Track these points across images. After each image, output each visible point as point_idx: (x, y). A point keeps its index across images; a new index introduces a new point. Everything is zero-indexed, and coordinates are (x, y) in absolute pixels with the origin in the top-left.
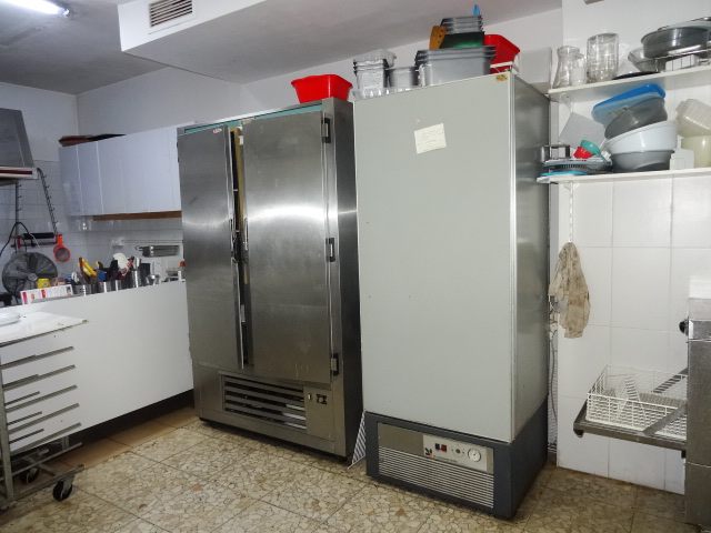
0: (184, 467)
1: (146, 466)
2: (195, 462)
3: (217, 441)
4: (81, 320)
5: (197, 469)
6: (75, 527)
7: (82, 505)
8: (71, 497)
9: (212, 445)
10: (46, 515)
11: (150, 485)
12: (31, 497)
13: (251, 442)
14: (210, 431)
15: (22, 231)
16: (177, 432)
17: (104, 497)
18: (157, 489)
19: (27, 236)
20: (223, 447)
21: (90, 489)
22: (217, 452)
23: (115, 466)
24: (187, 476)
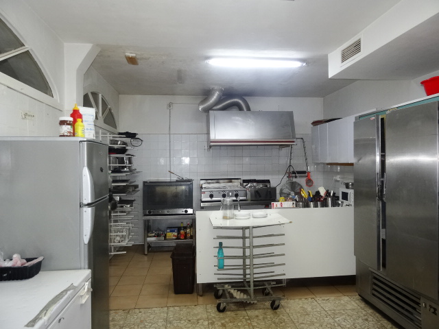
0: (337, 320)
1: (318, 310)
2: (345, 320)
3: (364, 313)
4: (289, 221)
5: (344, 323)
6: (273, 325)
7: (281, 316)
8: (279, 310)
9: (360, 314)
10: (265, 314)
11: (315, 321)
12: (263, 303)
13: (386, 322)
14: (363, 305)
15: (291, 170)
16: (343, 297)
17: (292, 317)
18: (317, 325)
19: (294, 173)
20: (366, 317)
21: (288, 310)
22: (360, 319)
23: (303, 303)
24: (336, 324)
